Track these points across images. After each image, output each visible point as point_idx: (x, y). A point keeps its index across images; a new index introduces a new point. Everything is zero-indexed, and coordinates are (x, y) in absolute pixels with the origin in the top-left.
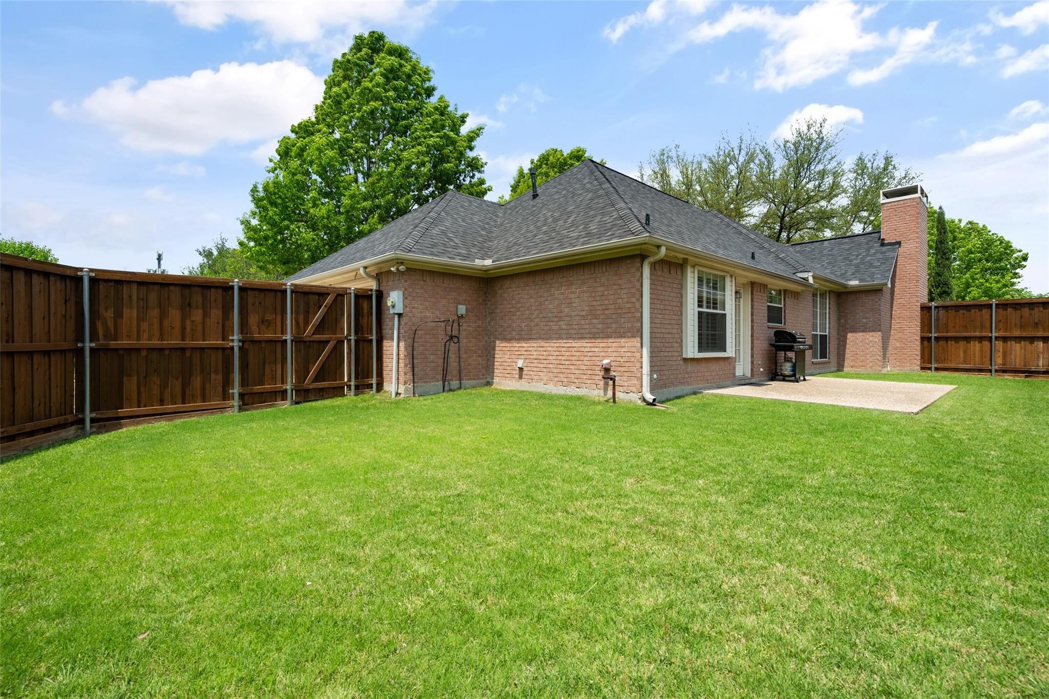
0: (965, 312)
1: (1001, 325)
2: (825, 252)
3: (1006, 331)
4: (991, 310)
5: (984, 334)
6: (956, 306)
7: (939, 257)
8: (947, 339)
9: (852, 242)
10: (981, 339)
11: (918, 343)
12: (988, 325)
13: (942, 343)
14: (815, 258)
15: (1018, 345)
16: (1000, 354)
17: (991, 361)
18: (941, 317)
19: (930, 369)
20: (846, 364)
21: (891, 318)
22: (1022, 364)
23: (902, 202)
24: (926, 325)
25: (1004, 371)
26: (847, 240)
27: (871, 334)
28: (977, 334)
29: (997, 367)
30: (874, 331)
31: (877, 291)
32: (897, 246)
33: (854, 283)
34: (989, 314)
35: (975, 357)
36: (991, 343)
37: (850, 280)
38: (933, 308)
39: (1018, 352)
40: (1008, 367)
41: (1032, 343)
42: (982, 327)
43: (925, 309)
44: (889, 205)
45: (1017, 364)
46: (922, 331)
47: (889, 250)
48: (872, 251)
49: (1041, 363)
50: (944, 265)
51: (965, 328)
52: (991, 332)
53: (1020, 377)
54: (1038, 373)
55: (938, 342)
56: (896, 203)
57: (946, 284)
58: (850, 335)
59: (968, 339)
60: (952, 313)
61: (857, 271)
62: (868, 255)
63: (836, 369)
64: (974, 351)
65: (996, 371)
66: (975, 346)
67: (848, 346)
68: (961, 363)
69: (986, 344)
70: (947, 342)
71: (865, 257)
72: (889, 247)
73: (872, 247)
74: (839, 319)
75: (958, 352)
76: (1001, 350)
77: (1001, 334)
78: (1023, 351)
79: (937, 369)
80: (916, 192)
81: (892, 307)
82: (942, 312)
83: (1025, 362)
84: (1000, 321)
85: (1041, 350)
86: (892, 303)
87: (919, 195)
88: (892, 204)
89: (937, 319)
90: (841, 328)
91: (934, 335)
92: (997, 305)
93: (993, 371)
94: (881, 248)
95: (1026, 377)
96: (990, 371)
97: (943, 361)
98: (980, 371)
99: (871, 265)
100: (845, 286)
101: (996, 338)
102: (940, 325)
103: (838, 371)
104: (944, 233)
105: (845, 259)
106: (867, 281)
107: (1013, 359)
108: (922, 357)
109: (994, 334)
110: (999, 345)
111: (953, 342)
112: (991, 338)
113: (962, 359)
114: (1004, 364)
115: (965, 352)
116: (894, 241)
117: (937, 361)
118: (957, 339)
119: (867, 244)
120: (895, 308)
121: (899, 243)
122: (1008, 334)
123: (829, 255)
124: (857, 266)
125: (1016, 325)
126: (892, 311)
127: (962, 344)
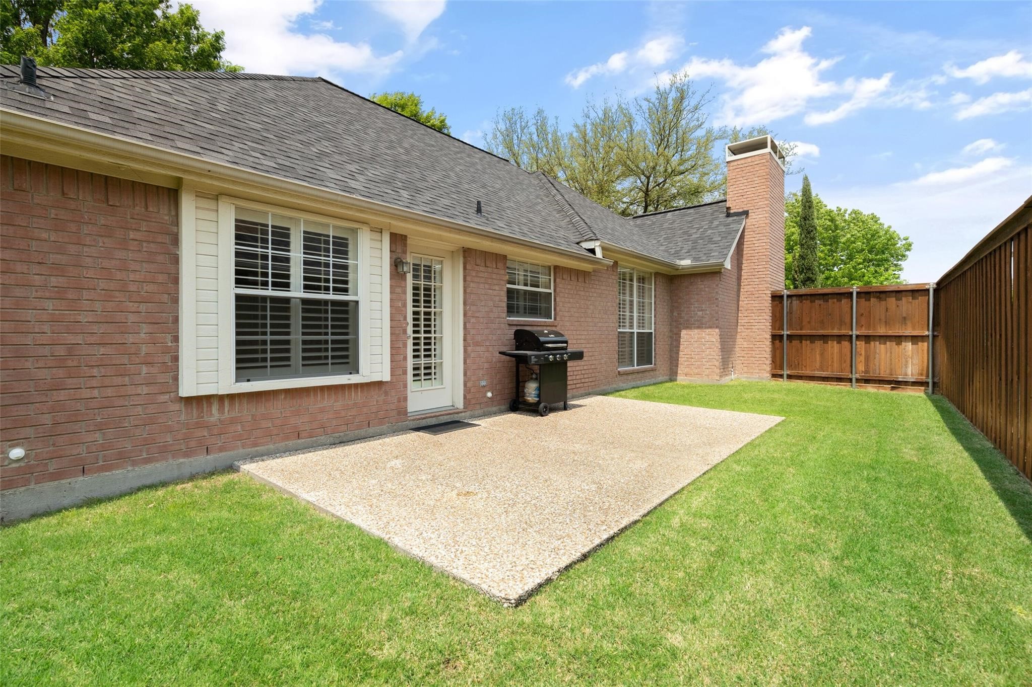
0: (821, 302)
1: (863, 321)
2: (666, 225)
3: (868, 328)
4: (852, 301)
5: (843, 332)
6: (811, 295)
7: (803, 236)
8: (801, 337)
9: (696, 213)
10: (840, 338)
11: (768, 343)
12: (848, 320)
13: (795, 343)
14: (652, 233)
15: (882, 346)
16: (862, 358)
17: (851, 366)
18: (795, 308)
19: (781, 376)
20: (679, 372)
21: (738, 310)
22: (888, 372)
23: (749, 160)
24: (777, 319)
25: (867, 381)
26: (691, 211)
27: (707, 331)
28: (836, 332)
29: (858, 376)
30: (711, 327)
31: (715, 273)
32: (744, 217)
33: (686, 262)
34: (849, 305)
35: (833, 362)
36: (851, 343)
37: (683, 259)
38: (785, 297)
39: (883, 356)
40: (871, 375)
41: (899, 344)
42: (842, 323)
43: (777, 298)
44: (735, 163)
45: (882, 372)
46: (773, 327)
47: (734, 222)
48: (716, 223)
49: (909, 372)
50: (808, 246)
51: (822, 324)
52: (852, 330)
53: (885, 389)
54: (906, 383)
55: (791, 342)
56: (742, 162)
57: (809, 269)
58: (684, 333)
59: (825, 338)
60: (807, 303)
61: (694, 248)
62: (710, 228)
63: (667, 378)
64: (832, 354)
65: (858, 380)
66: (832, 347)
67: (682, 347)
68: (818, 370)
69: (846, 344)
70: (801, 342)
71: (706, 230)
72: (735, 218)
73: (716, 218)
74: (672, 311)
75: (813, 354)
76: (863, 353)
77: (864, 332)
78: (888, 354)
79: (790, 377)
80: (766, 147)
81: (739, 296)
82: (796, 302)
83: (891, 370)
84: (862, 315)
85: (910, 353)
86: (739, 290)
87: (768, 150)
88: (739, 162)
89: (790, 313)
90: (674, 324)
91: (786, 333)
92: (858, 293)
93: (854, 380)
94: (726, 219)
95: (893, 389)
96: (850, 380)
97: (796, 367)
98: (839, 380)
99: (711, 241)
100: (675, 267)
101: (857, 336)
102: (794, 320)
103: (671, 380)
104: (810, 207)
105: (685, 233)
106: (702, 260)
107: (877, 364)
108: (773, 361)
109: (855, 333)
110: (861, 345)
111: (808, 342)
112: (851, 336)
113: (818, 365)
114: (866, 372)
115: (822, 355)
116: (741, 210)
117: (790, 367)
118: (812, 338)
119: (712, 214)
120: (742, 298)
121: (746, 213)
122: (871, 332)
123: (669, 229)
124: (695, 242)
125: (880, 319)
126: (738, 301)
127: (818, 344)
